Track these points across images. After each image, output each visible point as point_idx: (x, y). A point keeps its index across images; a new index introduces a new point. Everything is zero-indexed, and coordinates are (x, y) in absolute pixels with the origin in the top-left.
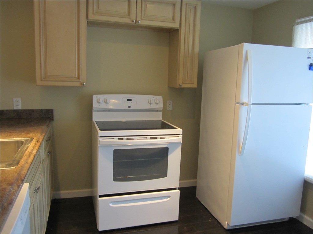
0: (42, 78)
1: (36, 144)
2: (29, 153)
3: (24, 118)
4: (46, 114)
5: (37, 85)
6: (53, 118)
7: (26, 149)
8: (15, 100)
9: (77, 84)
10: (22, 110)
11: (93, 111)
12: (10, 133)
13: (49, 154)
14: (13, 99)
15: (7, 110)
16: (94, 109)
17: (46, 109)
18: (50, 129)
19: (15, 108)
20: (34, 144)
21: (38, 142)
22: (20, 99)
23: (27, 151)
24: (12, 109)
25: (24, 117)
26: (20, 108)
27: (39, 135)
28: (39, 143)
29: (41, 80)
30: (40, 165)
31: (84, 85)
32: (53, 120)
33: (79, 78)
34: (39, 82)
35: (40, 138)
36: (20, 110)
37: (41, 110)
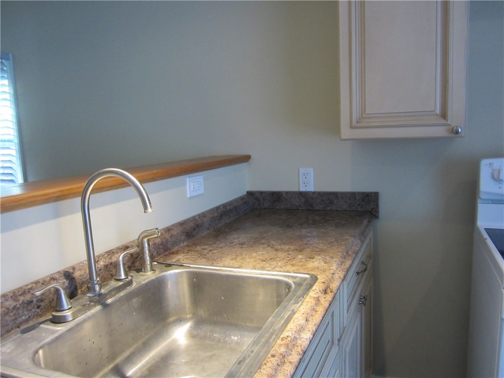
0: (354, 122)
1: (318, 300)
2: (287, 346)
3: (317, 210)
4: (363, 203)
5: (342, 138)
6: (377, 212)
7: (282, 326)
8: (302, 170)
9: (440, 132)
10: (314, 193)
11: (479, 201)
12: (276, 250)
13: (363, 303)
14: (299, 170)
15: (287, 193)
16: (482, 196)
17: (363, 193)
18: (370, 239)
19: (303, 189)
20: (313, 302)
21: (325, 292)
22: (312, 169)
23: (282, 336)
24: (296, 190)
25: (317, 208)
26: (311, 188)
27: (334, 267)
28: (329, 297)
29: (352, 127)
30: (331, 348)
31: (457, 132)
32: (377, 217)
33: (444, 115)
34: (346, 132)
35: (336, 276)
36: (310, 192)
37: (353, 194)
